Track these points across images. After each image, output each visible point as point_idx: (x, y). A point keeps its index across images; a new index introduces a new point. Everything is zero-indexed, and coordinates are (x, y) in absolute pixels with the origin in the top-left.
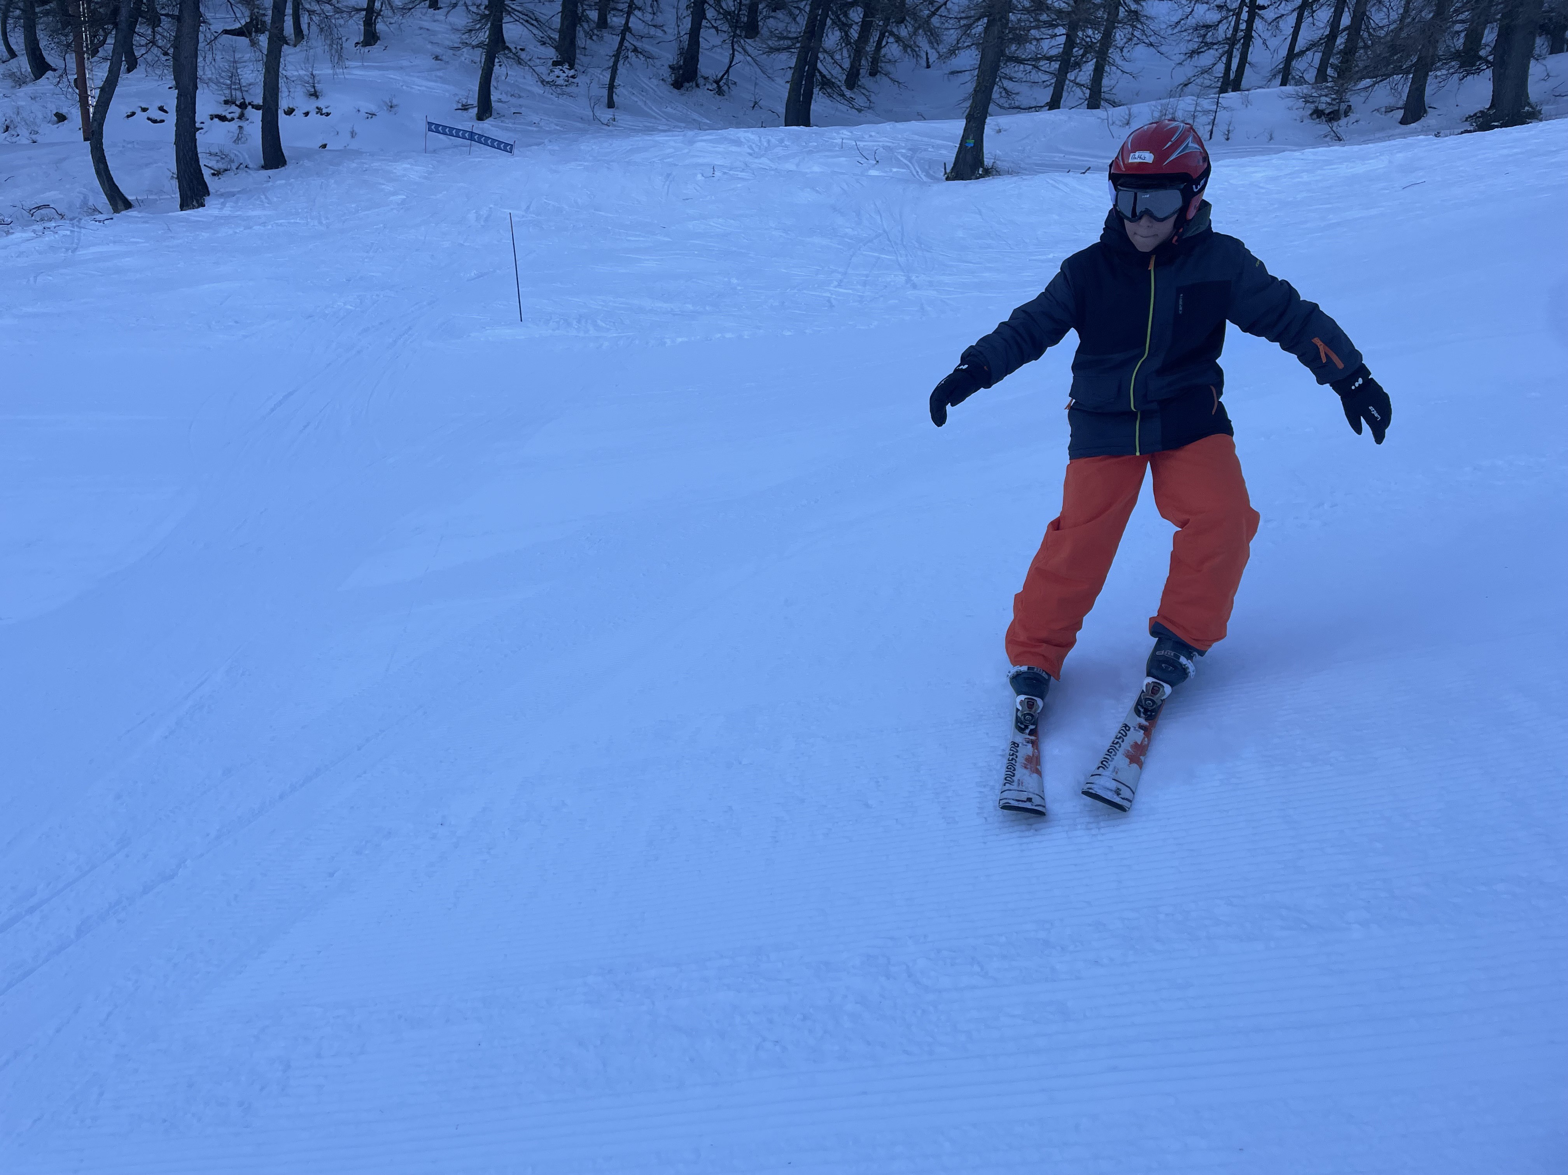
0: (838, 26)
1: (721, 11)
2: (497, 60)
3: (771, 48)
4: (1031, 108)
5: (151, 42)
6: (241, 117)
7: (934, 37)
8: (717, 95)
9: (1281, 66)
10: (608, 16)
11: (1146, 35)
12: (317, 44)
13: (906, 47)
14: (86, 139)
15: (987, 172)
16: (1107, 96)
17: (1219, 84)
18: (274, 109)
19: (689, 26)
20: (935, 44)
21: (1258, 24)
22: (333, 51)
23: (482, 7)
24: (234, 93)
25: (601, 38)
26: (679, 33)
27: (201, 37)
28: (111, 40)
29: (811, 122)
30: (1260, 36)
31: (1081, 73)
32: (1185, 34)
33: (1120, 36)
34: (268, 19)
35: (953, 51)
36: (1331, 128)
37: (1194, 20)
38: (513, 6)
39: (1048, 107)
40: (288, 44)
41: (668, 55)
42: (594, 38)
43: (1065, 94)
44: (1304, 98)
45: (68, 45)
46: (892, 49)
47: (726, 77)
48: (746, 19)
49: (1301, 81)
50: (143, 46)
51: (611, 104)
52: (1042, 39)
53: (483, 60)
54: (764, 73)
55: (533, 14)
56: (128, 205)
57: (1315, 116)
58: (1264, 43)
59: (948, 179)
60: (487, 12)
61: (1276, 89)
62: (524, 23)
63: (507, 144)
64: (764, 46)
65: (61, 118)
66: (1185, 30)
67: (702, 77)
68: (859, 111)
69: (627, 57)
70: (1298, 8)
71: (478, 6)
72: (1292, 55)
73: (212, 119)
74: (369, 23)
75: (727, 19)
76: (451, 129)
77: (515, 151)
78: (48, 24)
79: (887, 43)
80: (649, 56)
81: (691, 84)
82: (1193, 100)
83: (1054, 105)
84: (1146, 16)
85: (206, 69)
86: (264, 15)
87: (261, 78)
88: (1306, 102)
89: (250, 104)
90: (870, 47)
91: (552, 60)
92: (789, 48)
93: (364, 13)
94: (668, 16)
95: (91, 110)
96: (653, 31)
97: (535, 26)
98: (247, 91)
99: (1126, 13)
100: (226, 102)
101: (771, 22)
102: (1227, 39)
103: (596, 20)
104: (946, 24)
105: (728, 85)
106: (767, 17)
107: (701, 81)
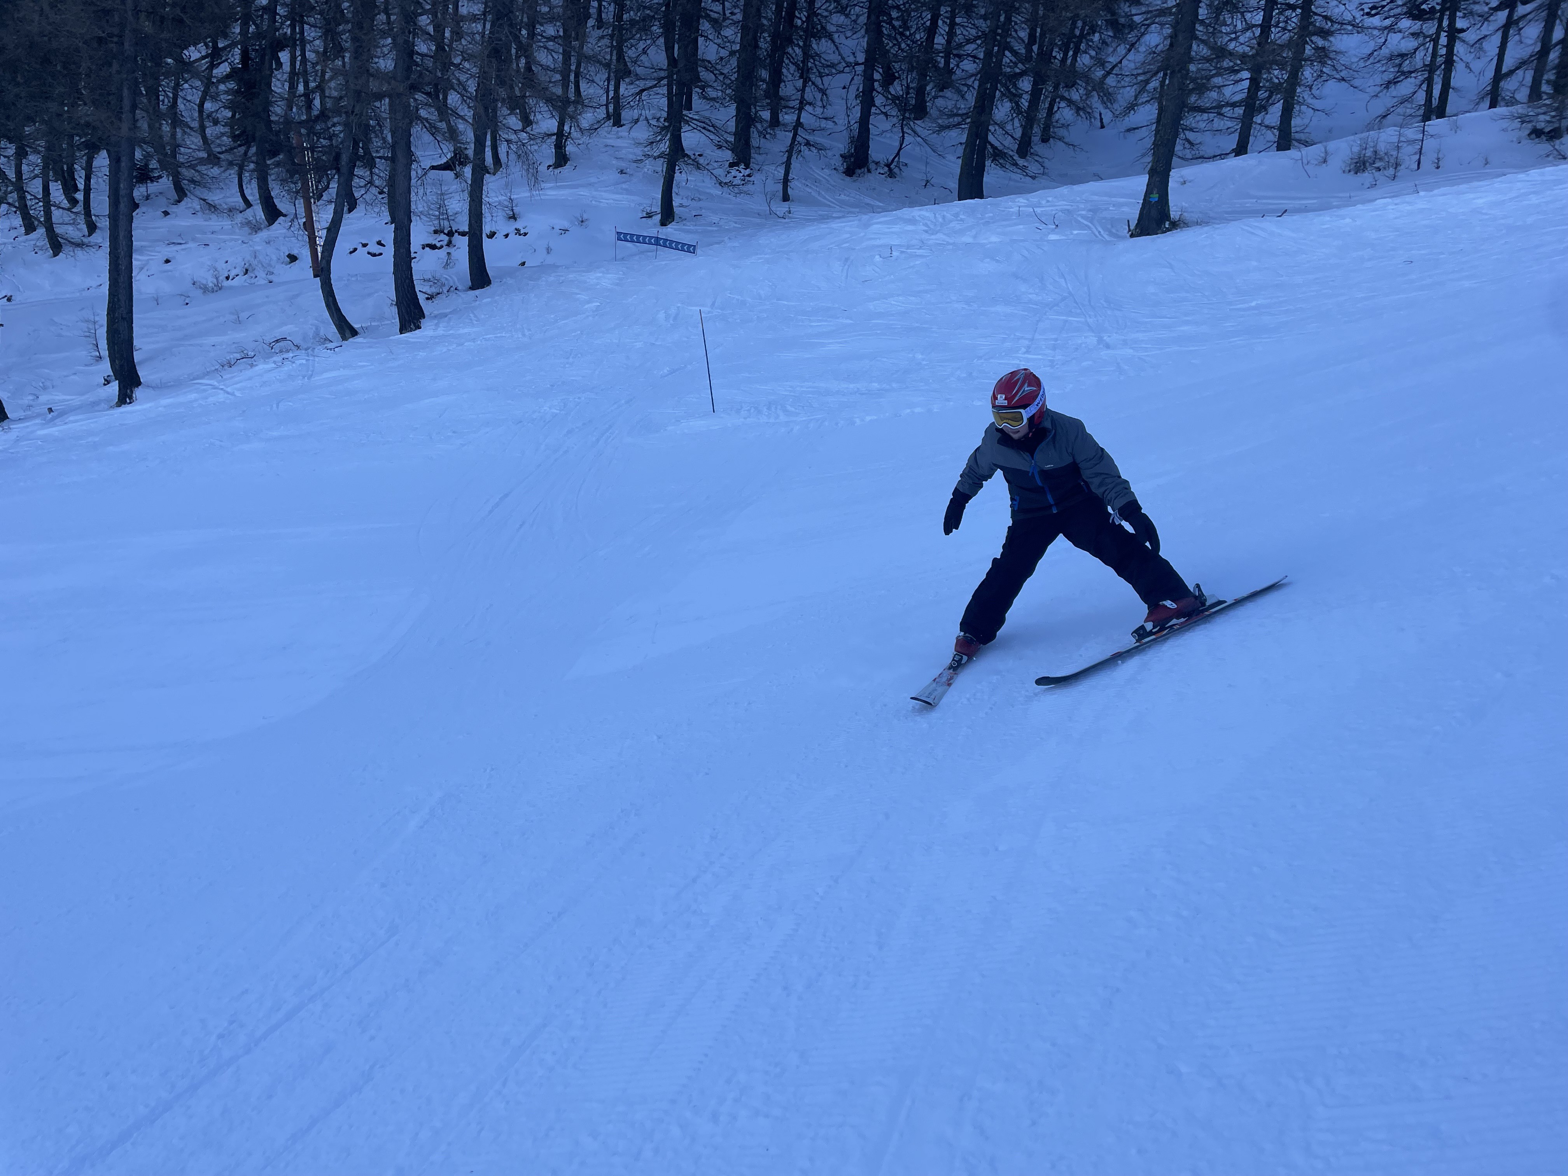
0: (1007, 97)
1: (890, 96)
2: (677, 168)
3: (942, 126)
4: (1215, 156)
5: (369, 183)
6: (449, 244)
7: (1108, 97)
8: (889, 178)
9: (1489, 88)
10: (780, 115)
11: (1336, 70)
12: (515, 170)
13: (1078, 109)
14: (315, 276)
15: (1175, 225)
16: (1297, 136)
17: (1421, 112)
18: (478, 233)
19: (859, 115)
20: (1109, 104)
21: (1459, 48)
22: (530, 175)
23: (662, 120)
24: (442, 223)
25: (774, 136)
26: (849, 122)
27: (413, 174)
28: (334, 185)
29: (984, 193)
30: (1461, 59)
31: (1268, 116)
32: (1378, 65)
33: (1308, 73)
34: (470, 152)
35: (1131, 107)
36: (1553, 146)
37: (1387, 51)
38: (691, 116)
39: (1234, 154)
40: (489, 173)
41: (840, 145)
42: (768, 136)
43: (1251, 139)
44: (1519, 118)
45: (297, 192)
46: (1065, 113)
47: (896, 159)
48: (914, 102)
49: (1512, 102)
50: (362, 187)
51: (786, 198)
52: (1225, 86)
53: (665, 170)
54: (934, 151)
55: (710, 120)
56: (354, 333)
57: (1533, 136)
58: (1467, 66)
59: (1132, 236)
60: (666, 124)
61: (1484, 113)
62: (702, 130)
63: (690, 246)
64: (935, 125)
65: (293, 258)
66: (1379, 62)
67: (873, 162)
68: (1033, 178)
69: (800, 151)
70: (1502, 27)
71: (658, 120)
72: (1499, 76)
73: (423, 248)
74: (560, 147)
75: (895, 104)
76: (638, 236)
77: (698, 251)
78: (278, 174)
79: (1059, 108)
80: (820, 148)
81: (863, 170)
82: (1395, 131)
83: (1240, 151)
84: (1335, 51)
85: (418, 203)
86: (466, 148)
87: (467, 206)
88: (1523, 122)
89: (456, 231)
90: (1042, 114)
91: (728, 162)
92: (959, 124)
93: (555, 137)
94: (837, 108)
95: (319, 249)
96: (824, 123)
97: (712, 132)
98: (453, 220)
99: (1313, 51)
100: (436, 232)
101: (940, 102)
102: (1425, 65)
103: (769, 118)
104: (1123, 82)
105: (899, 167)
106: (935, 97)
107: (872, 166)
